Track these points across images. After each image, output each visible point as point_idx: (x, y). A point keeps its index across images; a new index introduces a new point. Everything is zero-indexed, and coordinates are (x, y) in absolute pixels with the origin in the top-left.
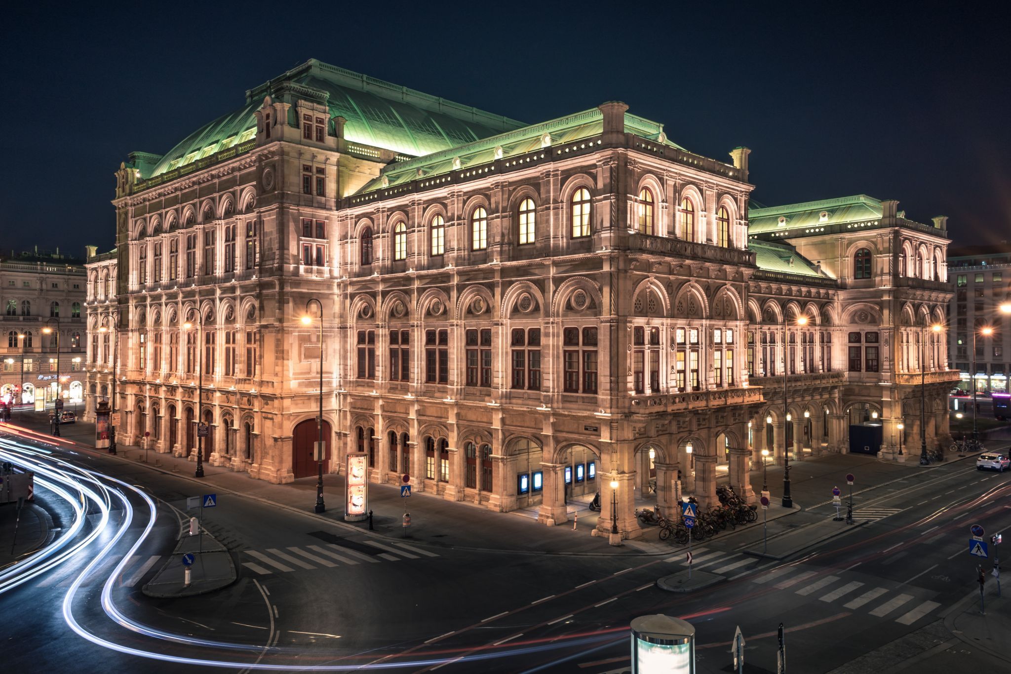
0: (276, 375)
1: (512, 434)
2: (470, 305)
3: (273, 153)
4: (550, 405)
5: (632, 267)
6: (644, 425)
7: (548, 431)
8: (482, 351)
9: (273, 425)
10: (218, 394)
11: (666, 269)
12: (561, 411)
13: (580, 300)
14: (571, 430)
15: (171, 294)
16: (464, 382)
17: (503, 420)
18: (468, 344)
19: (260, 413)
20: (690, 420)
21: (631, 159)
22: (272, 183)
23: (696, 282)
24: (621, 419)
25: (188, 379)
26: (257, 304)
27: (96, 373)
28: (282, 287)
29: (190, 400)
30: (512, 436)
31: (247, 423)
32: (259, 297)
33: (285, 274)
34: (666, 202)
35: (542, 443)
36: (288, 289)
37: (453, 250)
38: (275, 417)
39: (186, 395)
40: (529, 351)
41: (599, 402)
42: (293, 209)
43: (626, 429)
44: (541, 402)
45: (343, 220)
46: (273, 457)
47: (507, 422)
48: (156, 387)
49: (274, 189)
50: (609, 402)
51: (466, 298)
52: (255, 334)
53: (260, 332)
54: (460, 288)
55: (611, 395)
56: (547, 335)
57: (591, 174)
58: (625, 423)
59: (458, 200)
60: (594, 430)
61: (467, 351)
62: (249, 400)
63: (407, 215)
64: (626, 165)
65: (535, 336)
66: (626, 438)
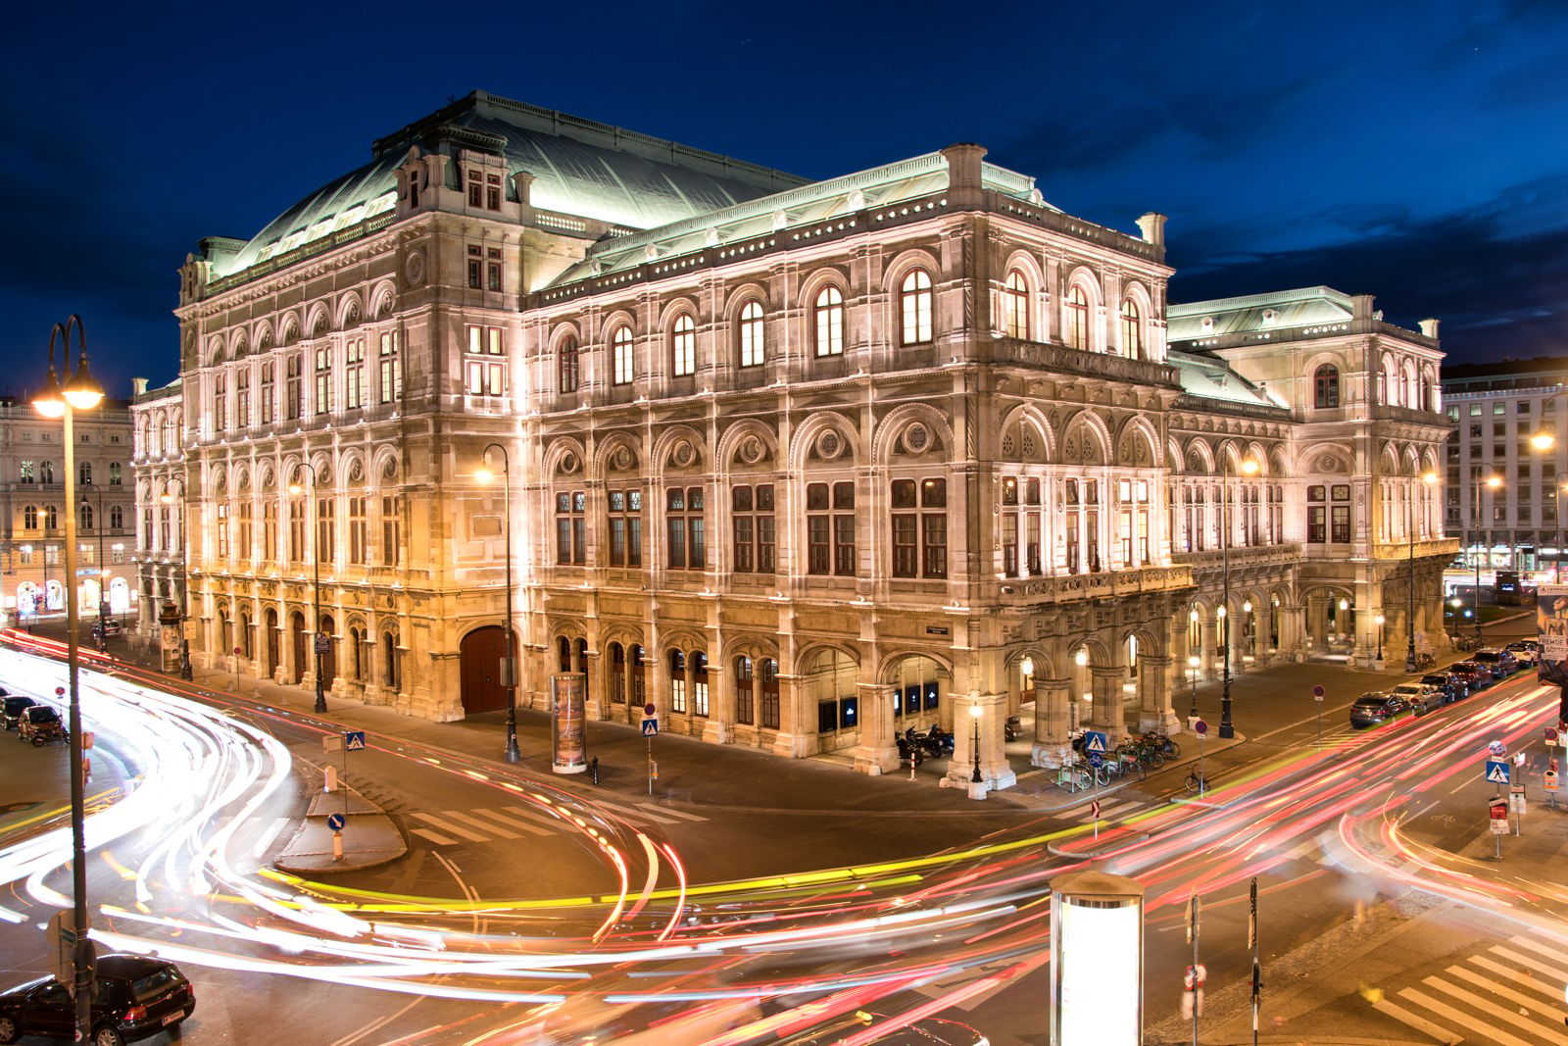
0: (433, 560)
1: (811, 642)
2: (738, 450)
3: (422, 230)
4: (871, 598)
5: (999, 388)
6: (1020, 623)
7: (868, 636)
8: (759, 518)
9: (430, 636)
10: (341, 592)
11: (1049, 392)
12: (889, 606)
13: (917, 438)
14: (905, 634)
15: (265, 444)
16: (731, 565)
17: (795, 621)
18: (735, 508)
19: (408, 618)
20: (1086, 617)
21: (993, 228)
22: (421, 273)
23: (1094, 410)
24: (985, 615)
25: (293, 569)
26: (399, 456)
27: (151, 564)
28: (438, 430)
29: (298, 600)
30: (811, 646)
31: (387, 633)
32: (402, 444)
33: (442, 409)
34: (1047, 291)
35: (858, 653)
36: (447, 431)
37: (710, 366)
38: (432, 623)
39: (292, 594)
40: (836, 517)
41: (950, 590)
42: (454, 311)
43: (992, 631)
44: (857, 593)
45: (531, 326)
46: (431, 683)
47: (803, 625)
48: (245, 582)
49: (425, 282)
50: (965, 589)
51: (732, 438)
52: (396, 500)
53: (404, 497)
54: (723, 424)
55: (969, 579)
56: (865, 492)
57: (930, 250)
58: (991, 621)
59: (716, 292)
60: (943, 633)
61: (735, 519)
62: (389, 600)
63: (635, 317)
64: (986, 236)
65: (845, 495)
66: (993, 642)
